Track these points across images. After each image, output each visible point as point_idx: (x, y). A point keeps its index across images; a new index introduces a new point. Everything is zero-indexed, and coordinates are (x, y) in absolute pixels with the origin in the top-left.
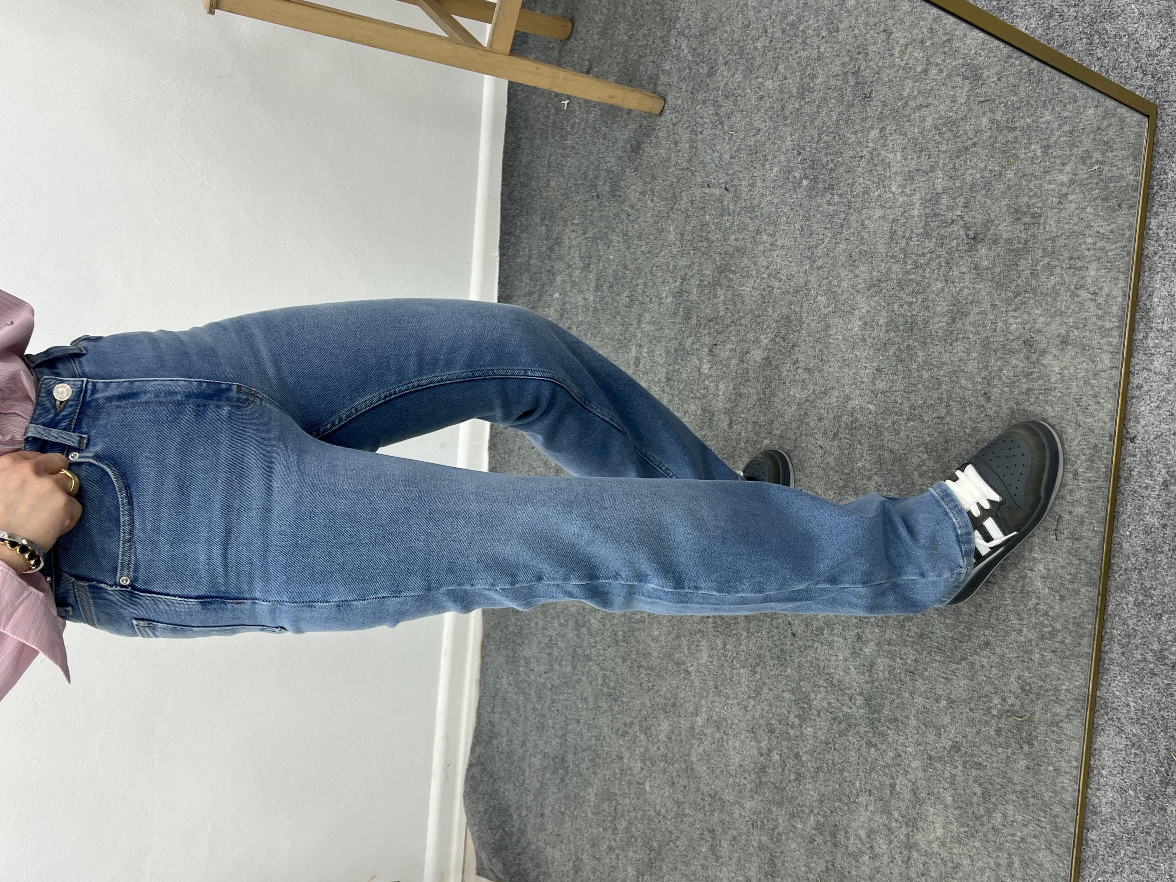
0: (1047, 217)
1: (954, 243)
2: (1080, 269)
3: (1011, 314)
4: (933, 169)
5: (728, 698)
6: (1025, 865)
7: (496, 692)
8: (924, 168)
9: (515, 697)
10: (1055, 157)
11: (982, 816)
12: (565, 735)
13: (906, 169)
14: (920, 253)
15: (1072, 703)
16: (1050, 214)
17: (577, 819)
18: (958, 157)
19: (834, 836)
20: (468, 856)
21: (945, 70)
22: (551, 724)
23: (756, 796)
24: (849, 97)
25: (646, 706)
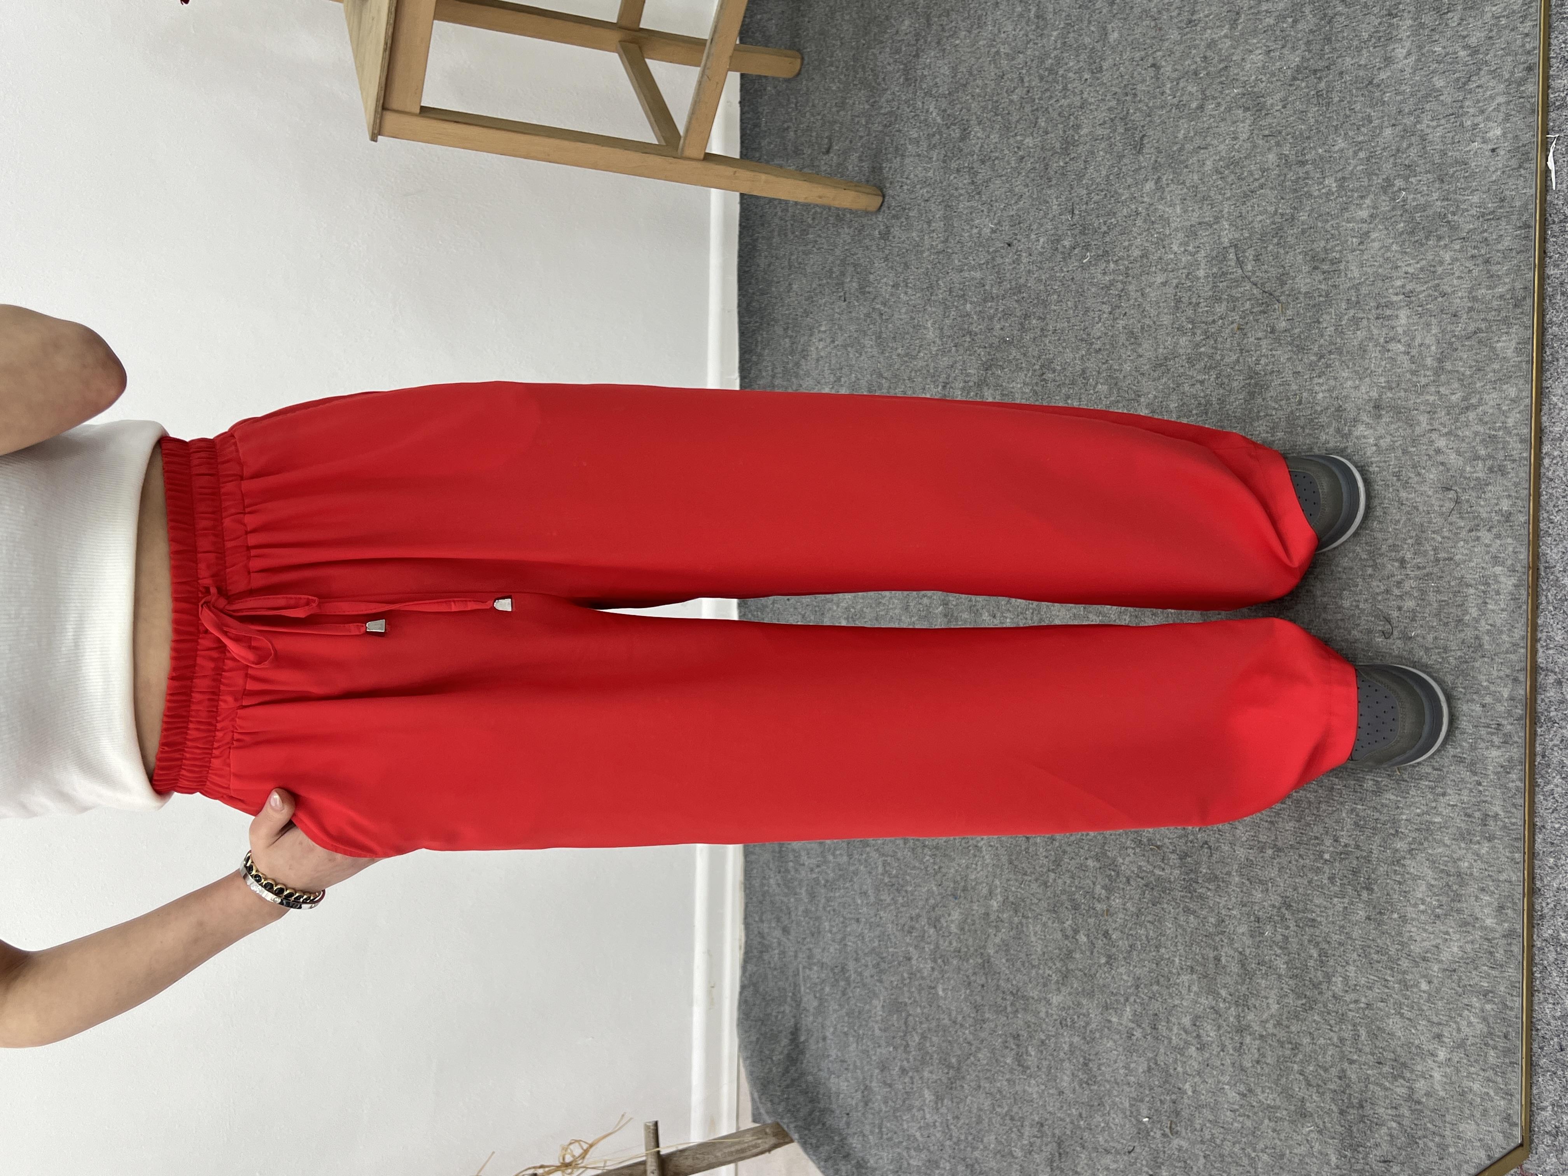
0: (1348, 262)
1: (1248, 305)
2: (1389, 318)
3: (1316, 380)
4: (1217, 220)
5: (1025, 874)
6: (1373, 1036)
7: (763, 895)
8: (1207, 219)
9: (785, 900)
10: (1352, 191)
11: (1320, 983)
12: (843, 939)
13: (1188, 223)
14: (1210, 319)
15: (1414, 835)
16: (1350, 257)
17: (862, 1039)
18: (1244, 203)
19: (1155, 1028)
20: (741, 1098)
21: (1223, 102)
22: (827, 928)
23: (1063, 989)
24: (1119, 147)
25: (933, 892)
